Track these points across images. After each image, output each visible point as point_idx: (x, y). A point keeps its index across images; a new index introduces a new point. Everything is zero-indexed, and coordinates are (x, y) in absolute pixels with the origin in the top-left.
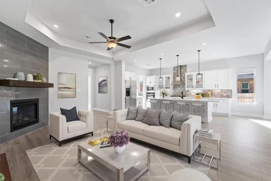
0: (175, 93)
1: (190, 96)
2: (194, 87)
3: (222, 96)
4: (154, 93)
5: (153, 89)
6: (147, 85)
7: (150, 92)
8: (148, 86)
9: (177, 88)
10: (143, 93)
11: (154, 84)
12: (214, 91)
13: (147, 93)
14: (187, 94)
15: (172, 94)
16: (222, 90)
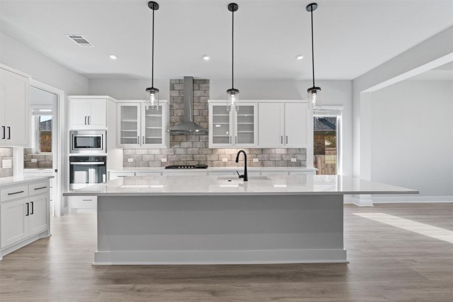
0: (175, 158)
1: (218, 165)
2: (233, 140)
3: (289, 164)
4: (104, 159)
5: (97, 142)
6: (73, 127)
7: (83, 153)
8: (76, 132)
9: (180, 142)
10: (51, 156)
11: (104, 127)
12: (273, 151)
13: (73, 159)
14: (209, 159)
15: (164, 160)
16: (288, 149)
